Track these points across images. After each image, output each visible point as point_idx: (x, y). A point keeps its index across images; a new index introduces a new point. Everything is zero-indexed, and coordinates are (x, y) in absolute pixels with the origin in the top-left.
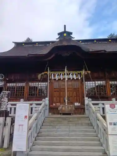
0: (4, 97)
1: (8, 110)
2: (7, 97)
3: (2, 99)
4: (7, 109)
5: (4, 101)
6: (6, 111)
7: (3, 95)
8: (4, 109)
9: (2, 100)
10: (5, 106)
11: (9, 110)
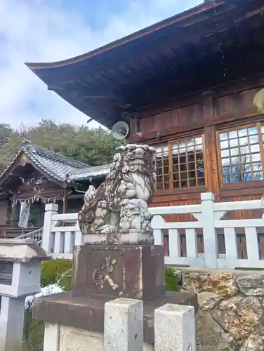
0: (128, 172)
1: (156, 244)
2: (144, 174)
3: (119, 183)
4: (152, 234)
5: (130, 193)
6: (147, 245)
7: (122, 166)
8: (133, 238)
9: (122, 187)
10: (137, 222)
11: (158, 240)
